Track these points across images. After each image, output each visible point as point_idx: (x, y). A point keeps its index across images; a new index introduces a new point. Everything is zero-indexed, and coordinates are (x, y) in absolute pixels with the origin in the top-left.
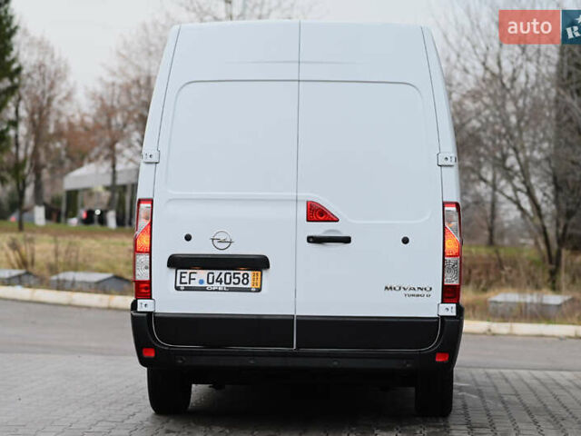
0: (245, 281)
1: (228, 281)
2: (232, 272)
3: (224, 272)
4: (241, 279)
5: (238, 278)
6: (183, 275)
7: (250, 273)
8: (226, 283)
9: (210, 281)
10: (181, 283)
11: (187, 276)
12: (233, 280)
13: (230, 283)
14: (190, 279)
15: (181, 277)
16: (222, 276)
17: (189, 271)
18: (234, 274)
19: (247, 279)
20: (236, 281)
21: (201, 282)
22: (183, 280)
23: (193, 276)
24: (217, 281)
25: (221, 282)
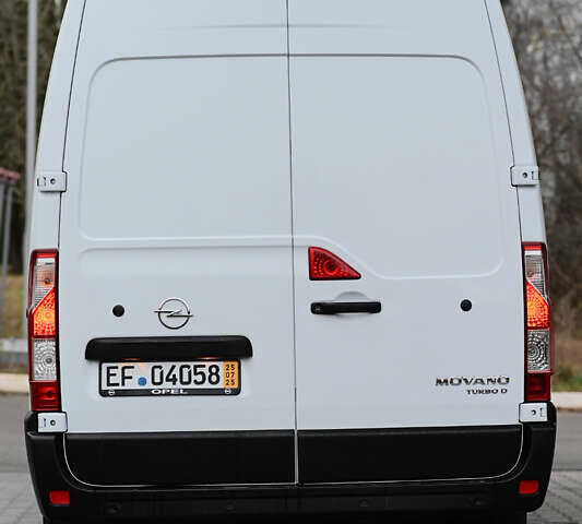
0: (214, 378)
1: (186, 379)
2: (192, 364)
3: (178, 365)
4: (207, 374)
5: (201, 373)
6: (112, 371)
7: (221, 365)
8: (182, 383)
9: (157, 380)
10: (109, 384)
11: (118, 372)
12: (194, 378)
13: (189, 383)
14: (124, 378)
15: (109, 375)
16: (176, 372)
17: (121, 365)
18: (196, 367)
19: (216, 374)
20: (199, 378)
21: (142, 381)
22: (112, 380)
23: (128, 373)
24: (168, 380)
25: (174, 380)
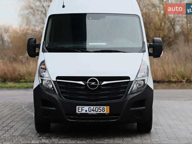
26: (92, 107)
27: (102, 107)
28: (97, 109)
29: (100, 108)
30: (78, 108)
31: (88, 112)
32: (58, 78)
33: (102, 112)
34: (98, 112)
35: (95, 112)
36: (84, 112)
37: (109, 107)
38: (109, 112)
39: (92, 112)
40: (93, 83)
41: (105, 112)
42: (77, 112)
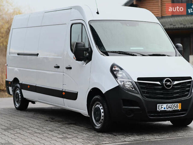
26: (169, 105)
27: (176, 104)
28: (172, 106)
29: (175, 105)
30: (159, 105)
31: (166, 109)
32: (139, 79)
33: (176, 109)
34: (174, 109)
35: (171, 109)
36: (163, 109)
37: (181, 104)
38: (181, 109)
39: (169, 109)
40: (169, 83)
41: (178, 109)
42: (158, 110)
